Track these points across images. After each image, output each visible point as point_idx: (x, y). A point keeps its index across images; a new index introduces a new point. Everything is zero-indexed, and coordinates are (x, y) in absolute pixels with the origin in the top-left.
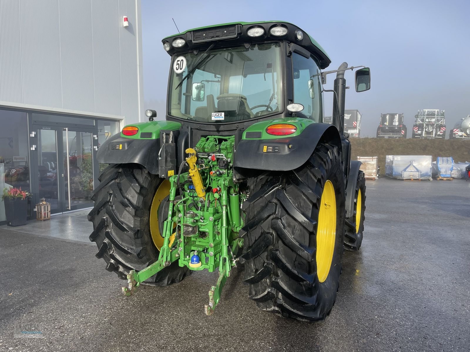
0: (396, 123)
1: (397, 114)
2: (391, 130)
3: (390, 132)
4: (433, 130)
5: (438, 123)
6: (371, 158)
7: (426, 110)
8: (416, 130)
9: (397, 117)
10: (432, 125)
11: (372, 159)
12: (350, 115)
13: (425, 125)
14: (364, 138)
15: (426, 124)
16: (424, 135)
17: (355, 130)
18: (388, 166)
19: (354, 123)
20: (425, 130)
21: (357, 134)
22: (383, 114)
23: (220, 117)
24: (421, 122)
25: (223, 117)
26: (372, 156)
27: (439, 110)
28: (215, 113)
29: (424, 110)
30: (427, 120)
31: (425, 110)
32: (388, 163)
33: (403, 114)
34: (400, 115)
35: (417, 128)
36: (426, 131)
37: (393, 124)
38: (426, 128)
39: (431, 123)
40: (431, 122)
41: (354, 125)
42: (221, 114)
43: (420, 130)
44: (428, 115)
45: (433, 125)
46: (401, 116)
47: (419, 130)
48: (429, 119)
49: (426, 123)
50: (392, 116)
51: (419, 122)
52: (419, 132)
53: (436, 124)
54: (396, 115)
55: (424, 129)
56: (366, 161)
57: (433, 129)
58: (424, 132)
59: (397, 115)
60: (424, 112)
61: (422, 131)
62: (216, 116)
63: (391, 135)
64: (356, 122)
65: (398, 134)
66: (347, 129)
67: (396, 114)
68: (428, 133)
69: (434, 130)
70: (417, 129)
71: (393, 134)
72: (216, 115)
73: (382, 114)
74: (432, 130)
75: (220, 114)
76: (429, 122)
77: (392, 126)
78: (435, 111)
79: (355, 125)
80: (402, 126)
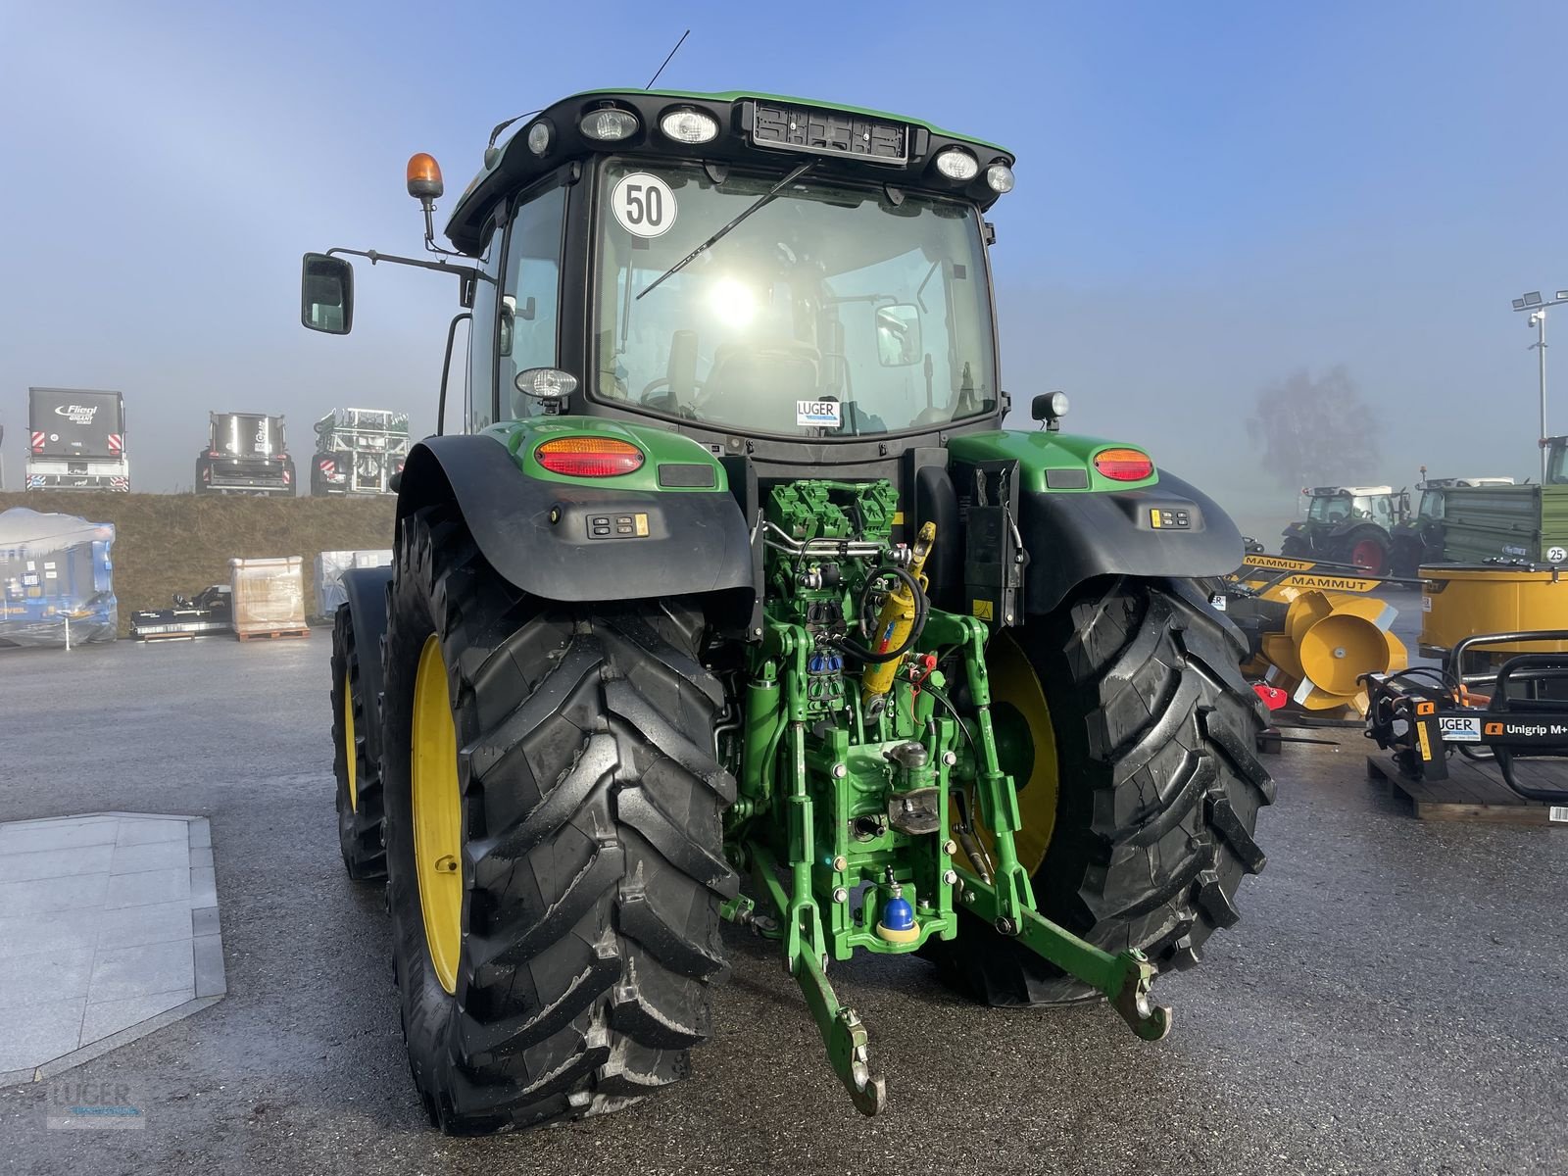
0: (266, 447)
1: (265, 416)
2: (248, 470)
3: (246, 474)
4: (380, 472)
5: (392, 452)
6: (283, 561)
7: (356, 410)
8: (329, 469)
9: (265, 426)
10: (377, 457)
11: (286, 567)
12: (94, 410)
13: (355, 456)
14: (179, 496)
15: (358, 452)
16: (354, 487)
17: (117, 466)
18: (329, 586)
19: (110, 438)
20: (358, 472)
21: (125, 480)
22: (215, 413)
23: (824, 418)
24: (344, 447)
25: (835, 419)
26: (287, 556)
27: (391, 413)
28: (807, 403)
29: (349, 409)
30: (363, 442)
31: (354, 410)
32: (329, 577)
33: (282, 417)
34: (273, 421)
35: (332, 463)
36: (359, 476)
37: (257, 450)
38: (359, 468)
39: (374, 451)
40: (374, 447)
41: (110, 447)
42: (830, 407)
43: (341, 470)
44: (362, 424)
45: (380, 455)
46: (279, 426)
47: (337, 472)
48: (367, 438)
49: (360, 450)
50: (250, 425)
51: (338, 445)
52: (340, 478)
53: (386, 455)
54: (263, 421)
55: (355, 468)
56: (266, 575)
57: (380, 467)
58: (354, 478)
59: (267, 420)
60: (351, 419)
61: (348, 473)
62: (811, 414)
63: (251, 486)
64: (118, 436)
65: (274, 483)
66: (84, 460)
67: (262, 417)
68: (366, 481)
69: (383, 471)
70: (333, 469)
71: (258, 482)
72: (811, 408)
73: (212, 412)
74: (376, 473)
75: (825, 407)
76: (368, 447)
77: (251, 456)
78: (382, 415)
79: (116, 449)
80: (285, 457)
